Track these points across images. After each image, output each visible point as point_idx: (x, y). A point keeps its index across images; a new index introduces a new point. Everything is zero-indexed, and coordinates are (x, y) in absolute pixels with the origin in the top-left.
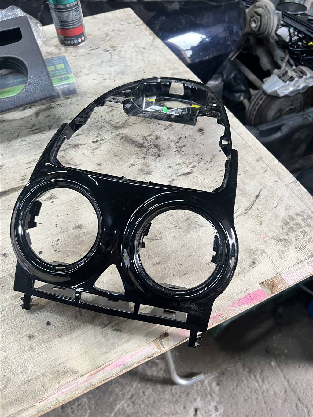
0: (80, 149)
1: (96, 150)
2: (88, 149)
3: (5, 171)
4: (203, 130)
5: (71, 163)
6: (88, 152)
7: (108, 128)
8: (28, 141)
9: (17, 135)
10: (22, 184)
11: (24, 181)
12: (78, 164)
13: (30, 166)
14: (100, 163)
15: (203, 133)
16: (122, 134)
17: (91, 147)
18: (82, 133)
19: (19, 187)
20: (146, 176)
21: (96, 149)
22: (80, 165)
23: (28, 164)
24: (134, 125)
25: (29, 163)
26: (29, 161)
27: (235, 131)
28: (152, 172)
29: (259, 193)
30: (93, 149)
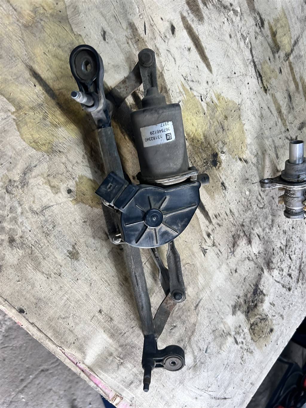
0: (247, 247)
1: (247, 260)
2: (248, 252)
3: (222, 194)
4: (271, 332)
5: (235, 247)
6: (245, 254)
7: (267, 257)
8: (250, 196)
9: (254, 182)
10: (212, 218)
11: (215, 218)
12: (235, 253)
13: (228, 214)
14: (237, 270)
15: (269, 333)
16: (263, 272)
17: (250, 254)
18: (261, 239)
19: (209, 217)
20: (231, 313)
21: (249, 260)
22: (234, 256)
23: (229, 211)
24: (271, 277)
25: (231, 211)
26: (232, 210)
27: (273, 355)
28: (235, 315)
29: (228, 398)
30: (248, 257)
